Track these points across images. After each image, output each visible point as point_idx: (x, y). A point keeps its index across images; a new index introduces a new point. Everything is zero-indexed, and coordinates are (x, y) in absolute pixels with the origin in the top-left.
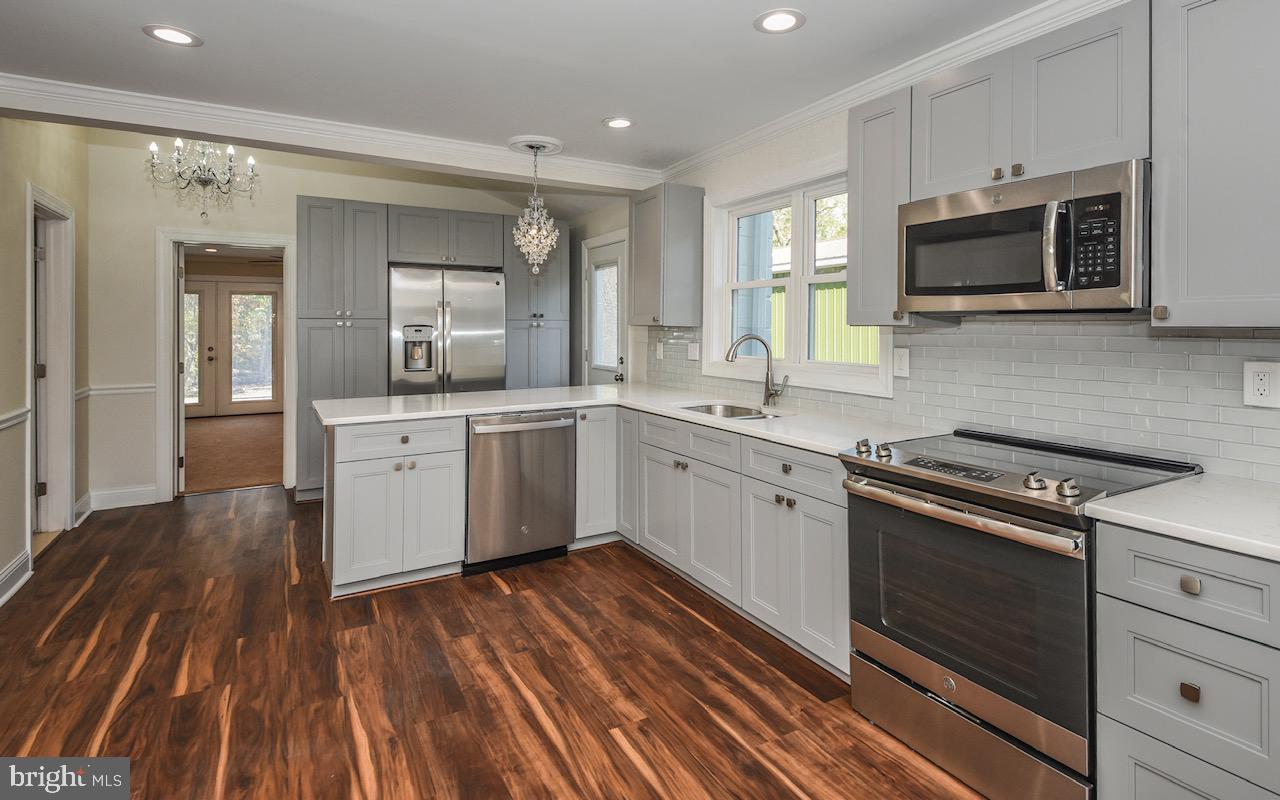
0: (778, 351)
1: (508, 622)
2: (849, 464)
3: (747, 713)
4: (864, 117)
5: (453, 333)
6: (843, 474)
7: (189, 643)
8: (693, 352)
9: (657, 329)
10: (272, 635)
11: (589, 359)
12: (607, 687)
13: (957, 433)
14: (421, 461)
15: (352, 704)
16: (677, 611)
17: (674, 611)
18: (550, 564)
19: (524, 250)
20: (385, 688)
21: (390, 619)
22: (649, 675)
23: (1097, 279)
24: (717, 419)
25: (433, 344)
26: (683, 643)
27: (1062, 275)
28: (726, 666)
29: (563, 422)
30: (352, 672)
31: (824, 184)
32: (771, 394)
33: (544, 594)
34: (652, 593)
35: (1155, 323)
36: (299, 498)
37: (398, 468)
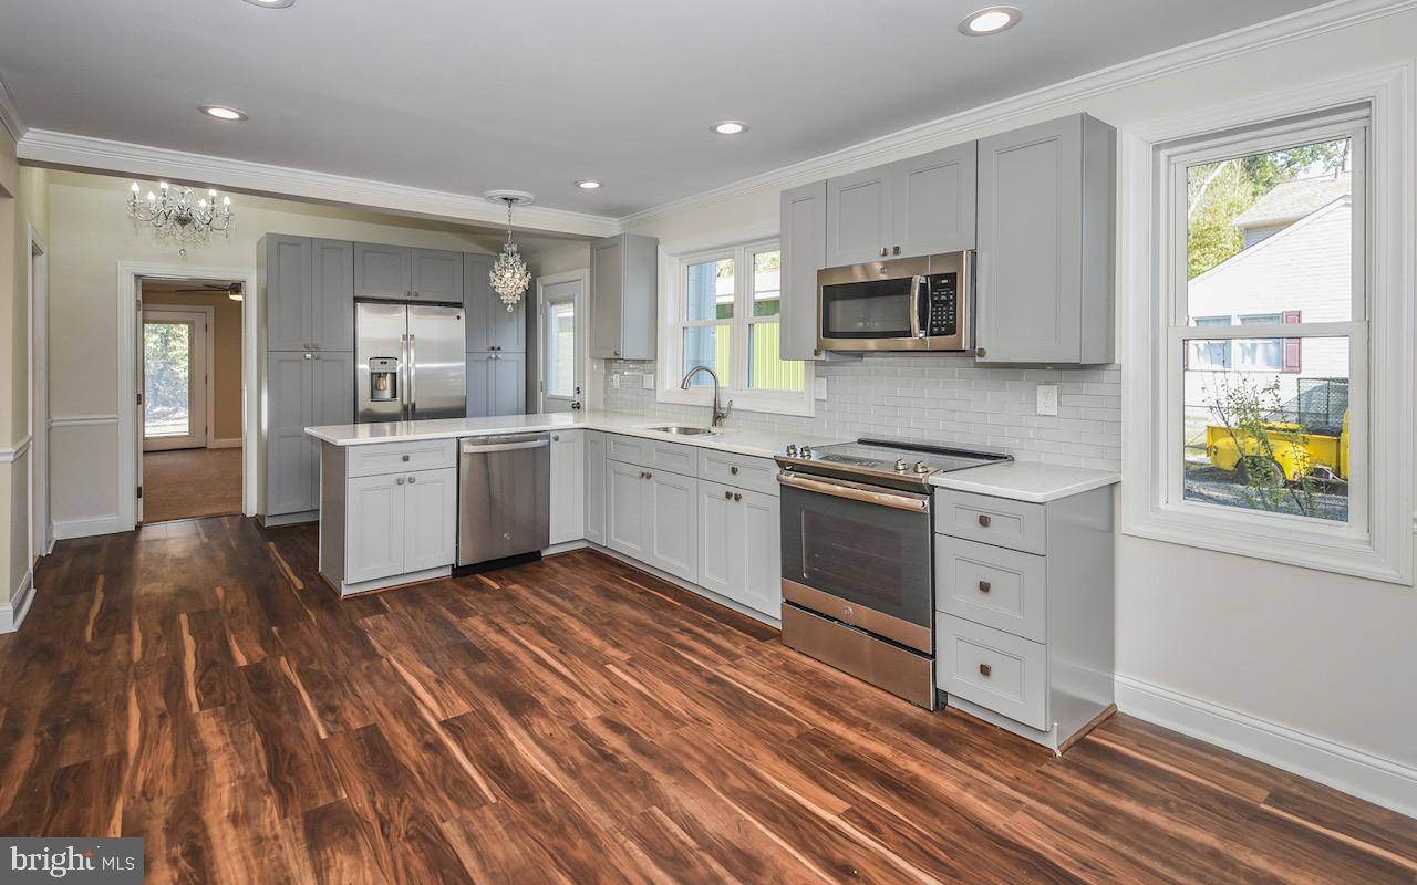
0: (724, 382)
1: (505, 607)
2: (782, 464)
3: (707, 651)
4: (792, 200)
5: (418, 366)
6: (778, 470)
7: (229, 633)
8: (649, 381)
9: (613, 361)
10: (301, 624)
11: (545, 388)
12: (597, 642)
13: (860, 442)
14: (419, 477)
15: (394, 662)
16: (643, 593)
17: (641, 593)
18: (529, 567)
19: (500, 291)
20: (417, 651)
21: (400, 608)
22: (628, 633)
23: (943, 329)
24: (674, 436)
25: (398, 375)
26: (651, 612)
27: (923, 326)
28: (688, 625)
29: (539, 443)
30: (385, 644)
31: (762, 243)
32: (718, 417)
33: (529, 587)
34: (621, 583)
35: (978, 359)
36: (268, 523)
37: (400, 482)
